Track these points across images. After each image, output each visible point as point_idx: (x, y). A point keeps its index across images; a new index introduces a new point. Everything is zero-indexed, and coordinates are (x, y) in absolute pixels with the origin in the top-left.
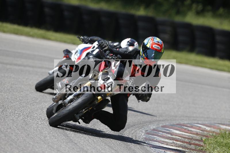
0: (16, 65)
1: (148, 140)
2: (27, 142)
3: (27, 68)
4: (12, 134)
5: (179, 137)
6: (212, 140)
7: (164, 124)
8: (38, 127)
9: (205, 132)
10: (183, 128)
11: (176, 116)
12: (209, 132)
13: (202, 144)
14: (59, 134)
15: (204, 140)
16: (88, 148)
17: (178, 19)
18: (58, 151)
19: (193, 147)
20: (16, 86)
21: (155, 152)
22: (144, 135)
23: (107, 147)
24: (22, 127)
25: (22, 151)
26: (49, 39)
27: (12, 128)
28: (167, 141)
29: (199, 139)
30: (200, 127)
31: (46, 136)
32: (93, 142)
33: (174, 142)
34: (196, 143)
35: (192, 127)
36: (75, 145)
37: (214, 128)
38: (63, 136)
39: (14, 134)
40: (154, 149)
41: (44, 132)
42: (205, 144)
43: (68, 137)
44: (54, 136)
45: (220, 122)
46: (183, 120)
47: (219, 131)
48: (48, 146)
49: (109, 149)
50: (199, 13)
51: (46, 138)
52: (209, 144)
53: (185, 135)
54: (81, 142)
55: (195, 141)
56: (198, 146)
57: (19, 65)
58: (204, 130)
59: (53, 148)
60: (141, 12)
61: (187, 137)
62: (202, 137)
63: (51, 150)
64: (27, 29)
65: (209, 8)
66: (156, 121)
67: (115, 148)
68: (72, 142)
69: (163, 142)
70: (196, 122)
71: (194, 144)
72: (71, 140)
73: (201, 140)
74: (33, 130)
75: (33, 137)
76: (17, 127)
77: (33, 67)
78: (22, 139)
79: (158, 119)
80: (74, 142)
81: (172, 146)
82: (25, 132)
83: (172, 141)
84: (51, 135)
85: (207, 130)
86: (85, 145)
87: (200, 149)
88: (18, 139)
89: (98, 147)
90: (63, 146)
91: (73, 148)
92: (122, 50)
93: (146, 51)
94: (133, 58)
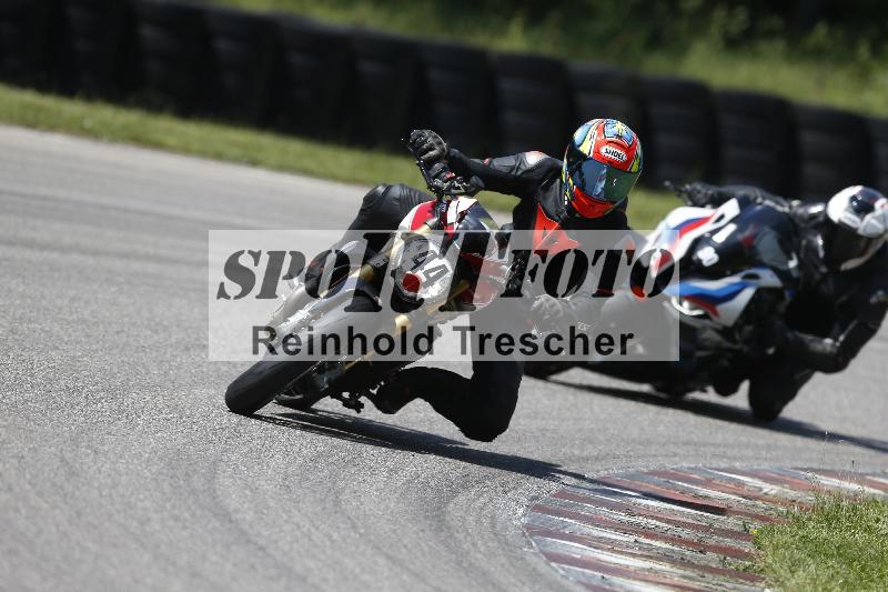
0: (31, 244)
1: (539, 533)
2: (73, 544)
3: (75, 258)
4: (17, 510)
5: (658, 523)
6: (785, 534)
7: (603, 473)
8: (115, 486)
9: (759, 503)
10: (676, 487)
11: (649, 442)
12: (775, 503)
13: (748, 547)
14: (198, 512)
15: (755, 532)
16: (311, 563)
17: (657, 67)
18: (194, 575)
19: (712, 558)
20: (31, 326)
21: (568, 578)
22: (524, 515)
23: (382, 561)
24: (54, 485)
25: (54, 575)
26: (157, 146)
27: (17, 490)
28: (614, 537)
29: (736, 529)
30: (741, 484)
31: (149, 520)
32: (328, 543)
33: (642, 540)
34: (723, 545)
35: (708, 483)
36: (260, 553)
37: (794, 486)
38: (214, 520)
39: (24, 511)
40: (564, 569)
41: (139, 504)
42: (759, 548)
43: (231, 521)
44: (176, 519)
45: (815, 466)
46: (675, 455)
47: (811, 497)
48: (156, 557)
49: (391, 570)
50: (735, 44)
51: (148, 528)
52: (776, 548)
53: (682, 513)
54: (281, 543)
55: (719, 535)
56: (733, 557)
57: (43, 247)
58: (757, 494)
59: (174, 564)
60: (514, 41)
61: (690, 521)
62: (748, 520)
63: (167, 572)
64: (73, 108)
67: (413, 563)
68: (248, 541)
69: (597, 543)
70: (723, 463)
71: (717, 549)
72: (243, 533)
73: (744, 534)
74: (96, 493)
75: (96, 522)
76: (34, 486)
77: (96, 253)
78: (54, 530)
79: (577, 452)
80: (256, 544)
81: (634, 555)
82: (66, 503)
83: (632, 539)
84: (166, 515)
85: (766, 494)
86: (299, 553)
87: (742, 568)
88: (40, 532)
89: (347, 561)
90: (214, 558)
91: (253, 567)
92: (503, 163)
93: (579, 167)
94: (540, 191)
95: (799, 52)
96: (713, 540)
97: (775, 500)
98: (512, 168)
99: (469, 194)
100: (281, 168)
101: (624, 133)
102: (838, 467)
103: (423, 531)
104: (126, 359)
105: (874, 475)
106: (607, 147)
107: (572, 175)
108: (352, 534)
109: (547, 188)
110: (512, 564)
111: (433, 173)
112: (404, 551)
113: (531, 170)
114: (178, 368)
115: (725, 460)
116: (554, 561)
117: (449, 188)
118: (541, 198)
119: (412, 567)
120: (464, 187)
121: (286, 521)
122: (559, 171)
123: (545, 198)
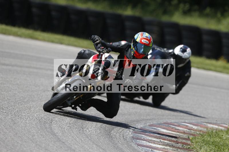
1: (135, 139)
2: (15, 141)
5: (166, 136)
6: (199, 139)
7: (152, 123)
9: (192, 131)
10: (170, 127)
11: (163, 115)
12: (196, 131)
13: (189, 142)
14: (47, 133)
15: (191, 138)
16: (76, 146)
17: (165, 19)
18: (46, 149)
19: (180, 145)
20: (4, 85)
21: (143, 150)
22: (131, 134)
23: (94, 146)
24: (10, 126)
25: (10, 149)
28: (154, 140)
29: (186, 138)
30: (187, 126)
31: (34, 135)
32: (81, 141)
33: (162, 140)
34: (183, 142)
35: (179, 126)
36: (63, 144)
37: (201, 127)
38: (51, 135)
39: (2, 133)
40: (142, 148)
41: (32, 131)
42: (192, 142)
43: (56, 136)
44: (42, 135)
45: (207, 121)
46: (170, 118)
47: (205, 130)
48: (36, 145)
49: (97, 148)
50: (186, 13)
51: (34, 137)
52: (197, 142)
53: (172, 134)
54: (69, 141)
55: (182, 139)
56: (185, 145)
57: (7, 65)
58: (191, 129)
59: (41, 147)
60: (128, 12)
61: (174, 135)
62: (189, 135)
63: (39, 149)
64: (15, 29)
65: (196, 7)
66: (143, 120)
67: (103, 146)
68: (60, 141)
69: (150, 141)
70: (183, 121)
71: (181, 143)
72: (59, 139)
73: (188, 139)
74: (21, 129)
75: (21, 136)
76: (5, 127)
77: (21, 67)
78: (10, 138)
79: (145, 118)
80: (62, 141)
81: (159, 144)
82: (13, 131)
83: (159, 140)
84: (39, 134)
85: (194, 129)
86: (73, 143)
87: (187, 148)
88: (6, 138)
89: (86, 146)
90: (51, 145)
91: (61, 147)
92: (115, 44)
93: (136, 45)
94: (125, 52)
95: (202, 15)
96: (180, 140)
97: (196, 130)
98: (118, 45)
99: (108, 52)
100: (69, 45)
101: (148, 36)
102: (212, 122)
103: (105, 138)
104: (28, 94)
105: (222, 124)
106: (144, 40)
107: (134, 47)
108: (87, 139)
109: (127, 51)
110: (128, 147)
111: (98, 47)
112: (100, 143)
113: (123, 46)
114: (42, 96)
115: (183, 120)
116: (139, 146)
117: (102, 51)
118: (125, 53)
119: (102, 147)
120: (106, 51)
121: (70, 136)
122: (130, 46)
123: (127, 53)
